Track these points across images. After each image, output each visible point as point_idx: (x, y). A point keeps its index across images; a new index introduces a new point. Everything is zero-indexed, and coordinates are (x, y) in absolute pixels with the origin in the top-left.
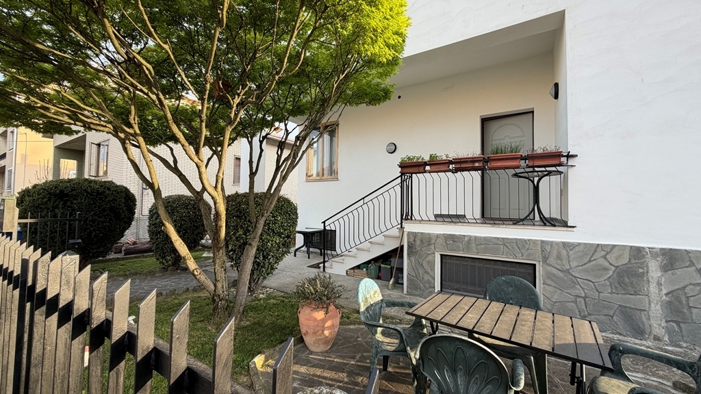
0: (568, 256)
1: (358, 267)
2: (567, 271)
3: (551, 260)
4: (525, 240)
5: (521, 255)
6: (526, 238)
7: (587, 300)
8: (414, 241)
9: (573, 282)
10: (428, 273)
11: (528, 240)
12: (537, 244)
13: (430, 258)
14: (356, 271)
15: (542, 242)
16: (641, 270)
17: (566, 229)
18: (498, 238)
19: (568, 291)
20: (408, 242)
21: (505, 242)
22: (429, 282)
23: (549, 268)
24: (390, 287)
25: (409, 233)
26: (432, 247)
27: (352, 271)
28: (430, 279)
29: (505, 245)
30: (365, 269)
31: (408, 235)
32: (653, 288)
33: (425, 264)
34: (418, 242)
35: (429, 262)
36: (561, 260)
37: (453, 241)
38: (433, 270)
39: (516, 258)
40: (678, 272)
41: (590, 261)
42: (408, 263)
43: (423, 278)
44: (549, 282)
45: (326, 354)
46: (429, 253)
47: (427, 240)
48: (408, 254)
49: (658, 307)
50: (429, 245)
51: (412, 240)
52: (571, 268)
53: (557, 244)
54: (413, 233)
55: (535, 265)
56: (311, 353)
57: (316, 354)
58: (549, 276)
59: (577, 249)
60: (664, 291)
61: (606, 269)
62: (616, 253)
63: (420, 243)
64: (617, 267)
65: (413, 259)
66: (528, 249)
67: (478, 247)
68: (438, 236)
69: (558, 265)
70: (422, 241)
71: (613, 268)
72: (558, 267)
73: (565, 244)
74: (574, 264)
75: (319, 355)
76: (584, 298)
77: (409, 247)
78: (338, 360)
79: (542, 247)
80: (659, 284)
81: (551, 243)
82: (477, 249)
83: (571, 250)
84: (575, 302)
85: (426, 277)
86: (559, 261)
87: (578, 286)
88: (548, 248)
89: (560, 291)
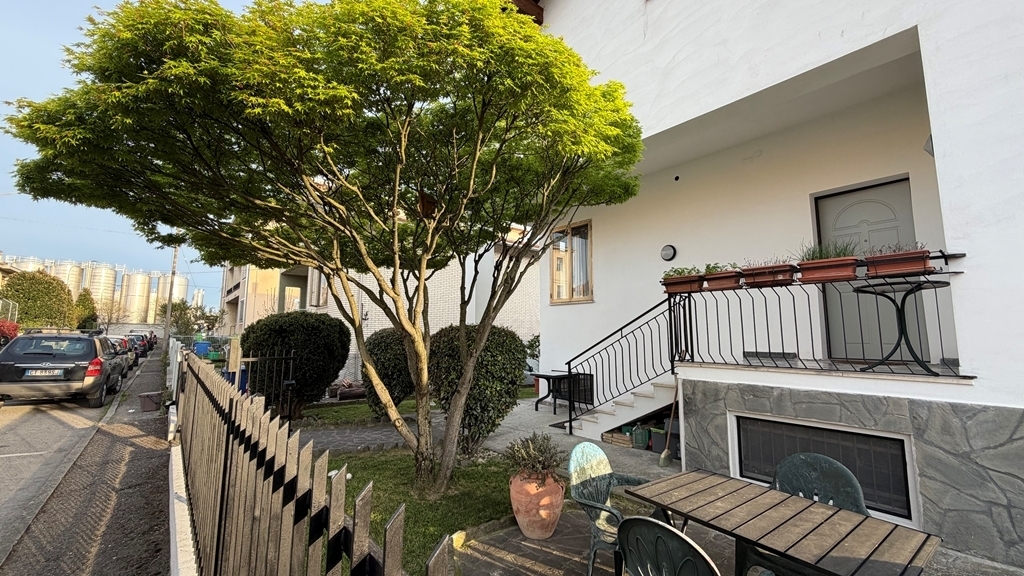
0: (965, 429)
1: (619, 429)
2: (965, 457)
3: (932, 434)
4: (879, 398)
5: (873, 423)
6: (881, 394)
7: (1013, 511)
8: (693, 393)
9: (980, 476)
10: (717, 445)
11: (885, 398)
12: (900, 406)
13: (719, 420)
14: (615, 435)
15: (912, 402)
17: (955, 381)
18: (830, 394)
19: (972, 492)
20: (685, 395)
21: (842, 399)
22: (719, 458)
23: (930, 449)
24: (661, 462)
25: (685, 382)
26: (721, 404)
27: (610, 435)
28: (721, 454)
29: (842, 405)
30: (628, 434)
31: (683, 384)
33: (711, 430)
34: (699, 396)
35: (717, 427)
36: (952, 435)
37: (754, 396)
38: (725, 439)
39: (865, 427)
41: (1011, 440)
42: (686, 427)
43: (710, 452)
44: (931, 472)
45: (544, 544)
46: (716, 412)
47: (713, 392)
48: (685, 414)
50: (716, 401)
51: (689, 392)
52: (973, 450)
53: (941, 406)
54: (691, 381)
55: (902, 441)
56: (526, 539)
57: (532, 541)
58: (928, 461)
59: (981, 417)
63: (702, 398)
65: (692, 421)
66: (885, 413)
67: (797, 406)
68: (729, 387)
69: (947, 443)
70: (704, 394)
72: (947, 447)
73: (955, 408)
74: (978, 444)
75: (534, 544)
76: (1009, 507)
77: (686, 403)
78: (558, 553)
79: (911, 411)
81: (929, 405)
82: (794, 409)
83: (970, 418)
84: (990, 514)
85: (715, 451)
86: (948, 438)
87: (992, 485)
88: (924, 414)
89: (955, 492)
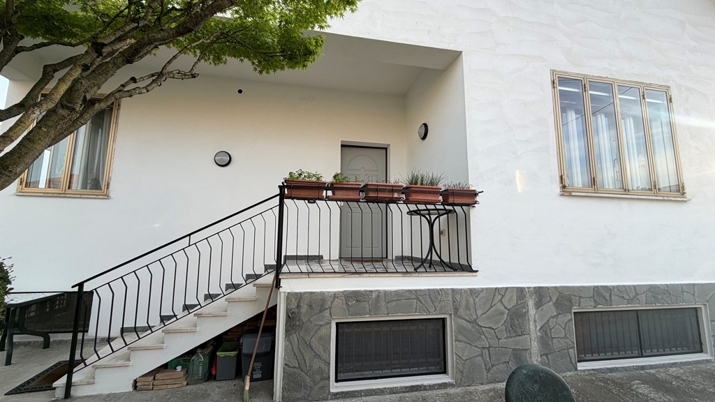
0: (475, 304)
2: (474, 322)
3: (462, 312)
4: (437, 290)
5: (434, 309)
6: (438, 288)
7: (491, 349)
8: (299, 306)
9: (479, 333)
10: (319, 357)
11: (440, 290)
12: (448, 294)
13: (323, 331)
14: (158, 376)
15: (453, 290)
16: (524, 310)
17: (471, 274)
18: (410, 291)
19: (476, 344)
20: (288, 311)
21: (417, 294)
22: (320, 371)
23: (460, 321)
24: (246, 395)
25: (290, 296)
26: (327, 313)
27: (150, 379)
28: (323, 366)
29: (418, 299)
30: (179, 368)
31: (287, 298)
32: (532, 327)
33: (315, 343)
34: (304, 309)
35: (321, 338)
36: (469, 310)
37: (357, 301)
38: (328, 350)
39: (429, 313)
40: (544, 307)
41: (491, 307)
42: (286, 347)
43: (311, 367)
44: (460, 337)
46: (321, 323)
47: (319, 302)
48: (287, 331)
49: (536, 344)
50: (321, 311)
51: (293, 306)
52: (477, 317)
53: (465, 291)
54: (297, 294)
55: (444, 320)
58: (460, 330)
59: (481, 295)
60: (538, 328)
61: (503, 313)
62: (508, 295)
63: (307, 310)
64: (509, 310)
65: (294, 337)
66: (440, 301)
68: (335, 295)
69: (467, 315)
70: (310, 306)
71: (507, 311)
72: (467, 318)
73: (472, 291)
74: (479, 312)
76: (488, 349)
77: (290, 318)
79: (453, 296)
80: (535, 321)
81: (460, 291)
82: (387, 308)
83: (477, 297)
84: (482, 355)
87: (483, 337)
88: (458, 297)
89: (469, 346)
